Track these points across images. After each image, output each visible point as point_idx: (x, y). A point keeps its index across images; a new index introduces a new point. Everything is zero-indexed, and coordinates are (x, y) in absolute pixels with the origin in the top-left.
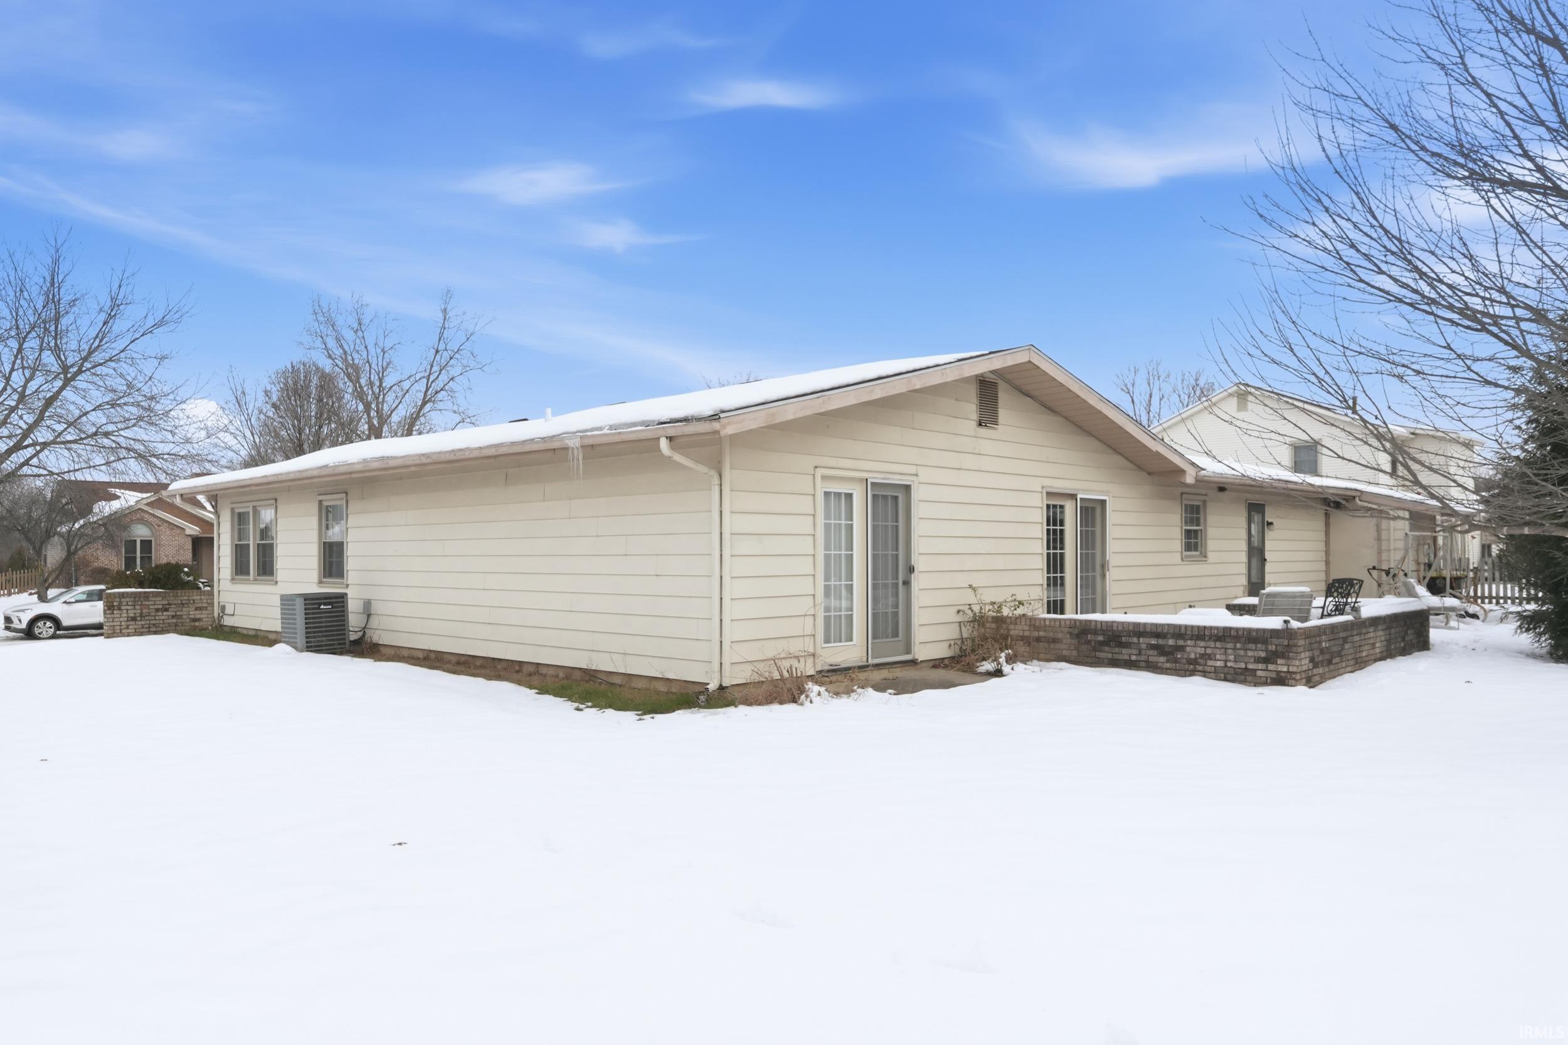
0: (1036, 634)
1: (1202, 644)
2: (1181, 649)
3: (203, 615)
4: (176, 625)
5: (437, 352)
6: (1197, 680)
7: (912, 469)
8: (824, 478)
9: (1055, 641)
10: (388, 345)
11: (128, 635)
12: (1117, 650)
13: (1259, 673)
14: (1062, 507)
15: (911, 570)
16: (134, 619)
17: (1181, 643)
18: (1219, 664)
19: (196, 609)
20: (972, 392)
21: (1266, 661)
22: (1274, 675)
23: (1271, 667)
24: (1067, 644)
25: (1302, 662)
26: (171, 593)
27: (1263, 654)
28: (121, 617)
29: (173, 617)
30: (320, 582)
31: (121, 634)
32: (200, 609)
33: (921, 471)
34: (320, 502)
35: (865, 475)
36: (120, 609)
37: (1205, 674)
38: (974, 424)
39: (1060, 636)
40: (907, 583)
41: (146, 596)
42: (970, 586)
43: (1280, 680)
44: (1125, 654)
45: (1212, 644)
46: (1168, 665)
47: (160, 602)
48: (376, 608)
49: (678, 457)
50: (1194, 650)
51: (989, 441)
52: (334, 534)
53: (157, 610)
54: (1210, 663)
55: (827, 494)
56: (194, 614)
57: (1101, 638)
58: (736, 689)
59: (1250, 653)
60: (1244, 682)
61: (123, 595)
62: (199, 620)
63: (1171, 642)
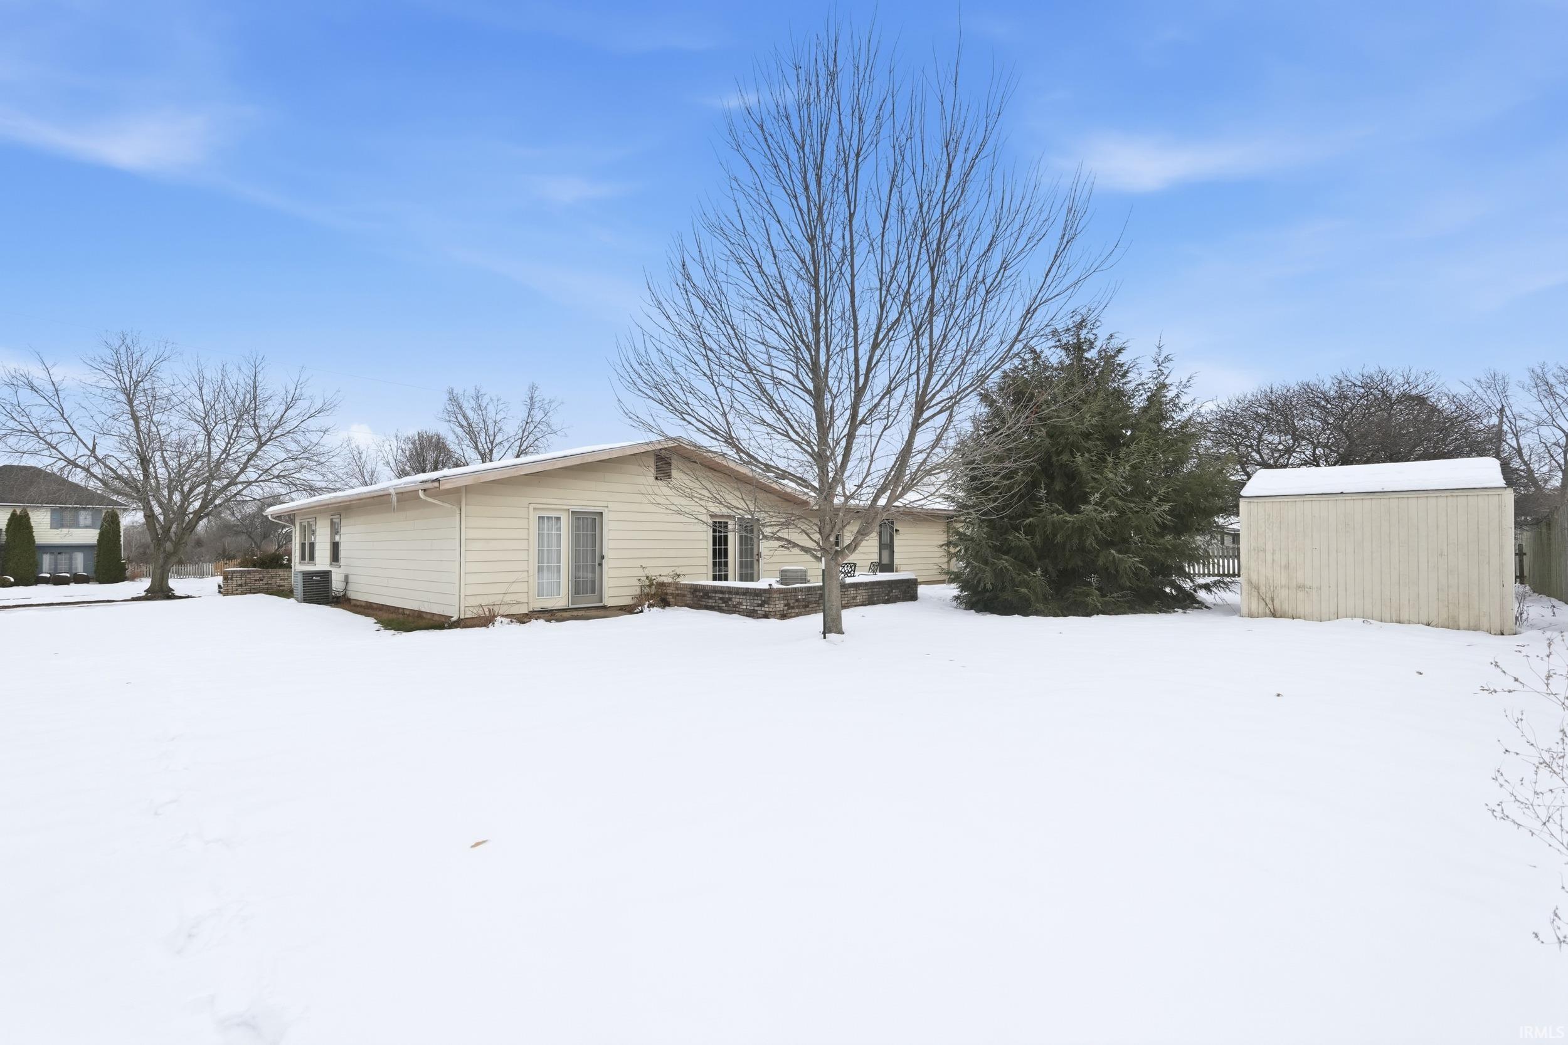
0: (677, 592)
1: (738, 597)
2: (730, 599)
3: (285, 583)
4: (268, 589)
5: (527, 423)
6: (735, 616)
7: (605, 504)
8: (534, 509)
9: (684, 596)
10: (498, 419)
11: (237, 594)
12: (707, 600)
13: (759, 612)
14: (727, 523)
15: (602, 557)
16: (241, 585)
17: (731, 596)
18: (745, 607)
19: (281, 580)
20: (652, 462)
21: (761, 605)
22: (764, 613)
23: (763, 609)
24: (689, 598)
25: (780, 606)
26: (265, 570)
27: (760, 602)
28: (233, 584)
29: (266, 584)
30: (331, 564)
31: (232, 594)
32: (284, 580)
33: (610, 505)
34: (332, 519)
35: (568, 507)
36: (232, 579)
37: (739, 613)
38: (653, 478)
39: (686, 593)
40: (600, 565)
41: (249, 572)
42: (641, 566)
43: (766, 616)
44: (711, 602)
45: (741, 597)
46: (726, 608)
47: (257, 576)
48: (351, 579)
49: (430, 500)
50: (736, 599)
51: (662, 487)
52: (337, 538)
53: (256, 580)
54: (741, 607)
55: (541, 518)
56: (279, 582)
57: (701, 594)
58: (469, 620)
59: (755, 602)
60: (753, 617)
61: (234, 572)
62: (284, 586)
63: (727, 596)
